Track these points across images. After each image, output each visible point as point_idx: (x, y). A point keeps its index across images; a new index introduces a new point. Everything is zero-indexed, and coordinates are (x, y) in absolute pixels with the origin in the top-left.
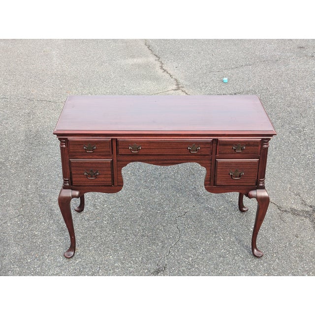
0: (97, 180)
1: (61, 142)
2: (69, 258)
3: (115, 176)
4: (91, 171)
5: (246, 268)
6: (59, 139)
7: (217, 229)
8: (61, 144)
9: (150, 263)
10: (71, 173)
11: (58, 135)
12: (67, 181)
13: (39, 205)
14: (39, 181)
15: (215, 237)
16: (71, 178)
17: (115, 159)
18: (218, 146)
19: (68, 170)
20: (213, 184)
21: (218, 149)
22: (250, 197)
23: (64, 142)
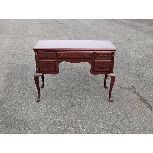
0: (49, 68)
1: (35, 53)
2: (38, 102)
3: (56, 67)
4: (47, 65)
5: (107, 105)
6: (35, 52)
7: (96, 93)
8: (36, 54)
9: (70, 103)
10: (39, 65)
11: (34, 50)
12: (37, 69)
13: (27, 86)
14: (27, 79)
15: (95, 96)
16: (39, 68)
18: (95, 55)
19: (38, 65)
22: (108, 76)
23: (37, 53)
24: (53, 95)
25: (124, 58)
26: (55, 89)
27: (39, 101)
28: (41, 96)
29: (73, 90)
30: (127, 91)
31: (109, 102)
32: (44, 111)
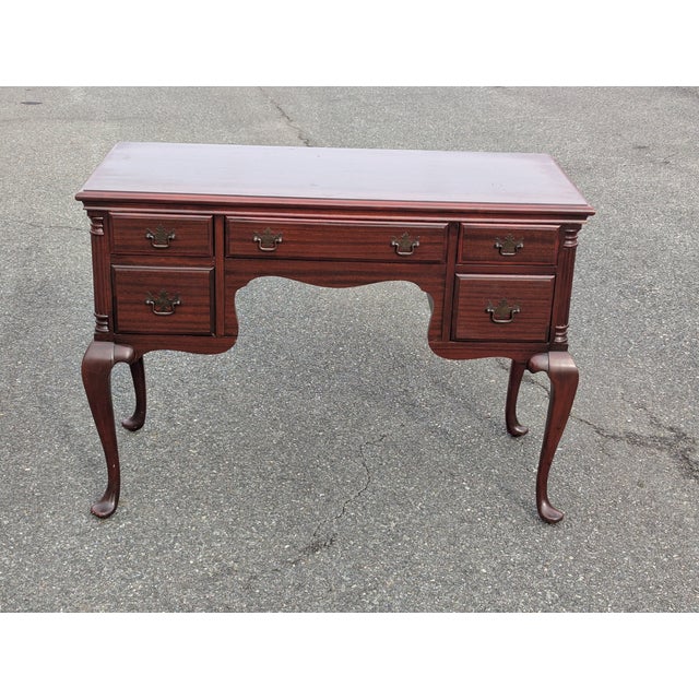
0: (176, 318)
1: (94, 221)
2: (103, 518)
3: (220, 310)
4: (163, 296)
5: (523, 543)
6: (91, 214)
7: (456, 468)
8: (94, 228)
9: (298, 532)
10: (114, 298)
11: (87, 201)
12: (104, 319)
13: (39, 417)
14: (41, 371)
15: (452, 484)
16: (114, 314)
17: (220, 269)
18: (461, 241)
19: (109, 293)
20: (448, 338)
21: (460, 246)
22: (534, 370)
23: (101, 222)
24: (195, 478)
25: (617, 253)
26: (209, 441)
27: (108, 516)
28: (126, 479)
29: (321, 443)
30: (642, 456)
31: (533, 525)
32: (140, 578)
